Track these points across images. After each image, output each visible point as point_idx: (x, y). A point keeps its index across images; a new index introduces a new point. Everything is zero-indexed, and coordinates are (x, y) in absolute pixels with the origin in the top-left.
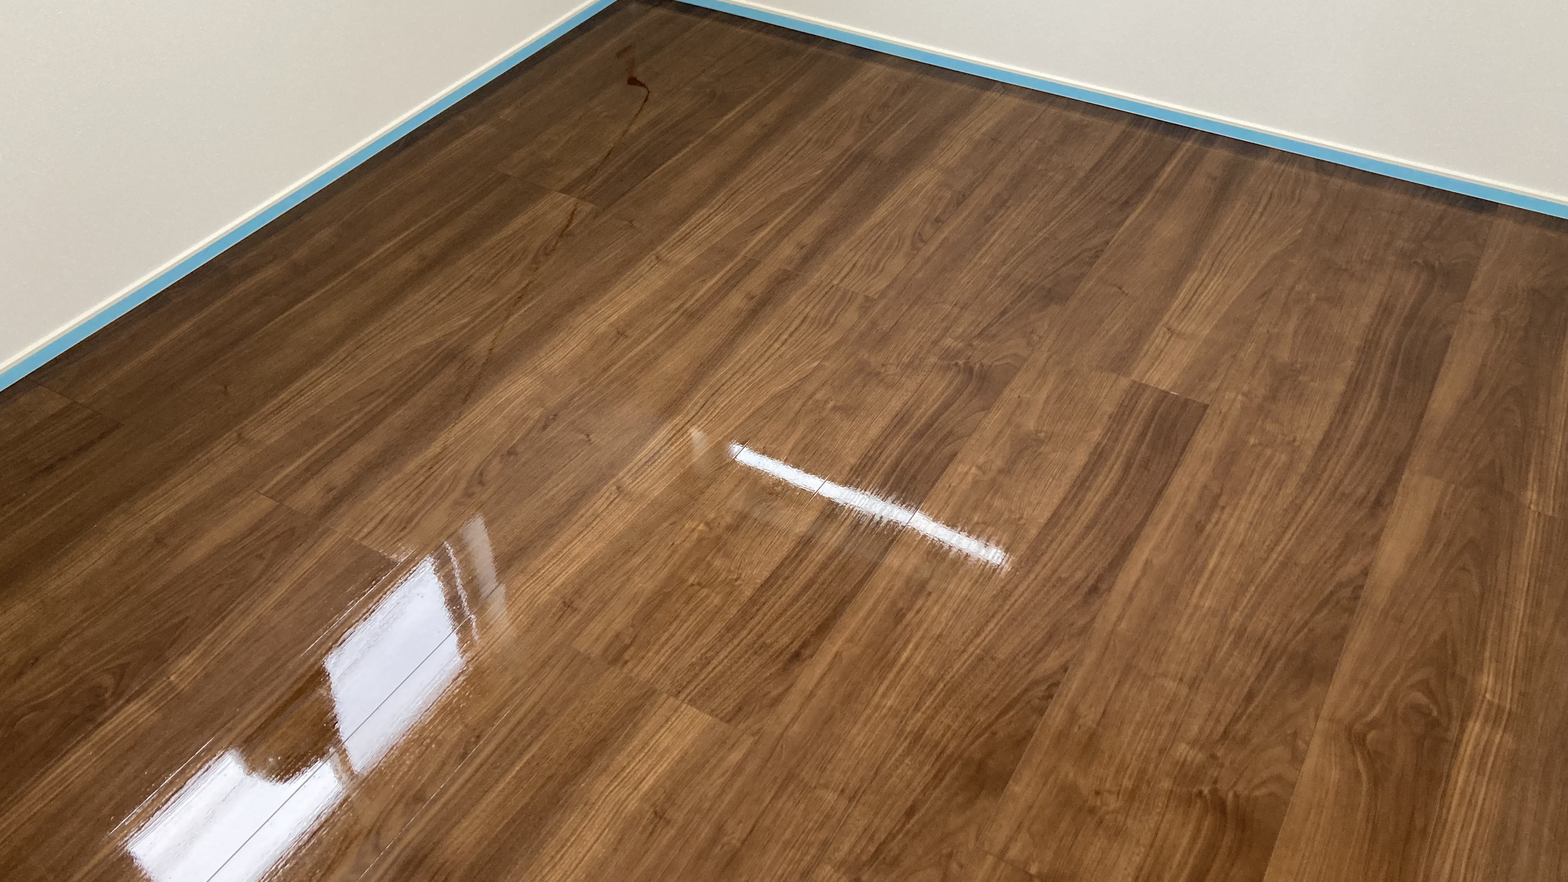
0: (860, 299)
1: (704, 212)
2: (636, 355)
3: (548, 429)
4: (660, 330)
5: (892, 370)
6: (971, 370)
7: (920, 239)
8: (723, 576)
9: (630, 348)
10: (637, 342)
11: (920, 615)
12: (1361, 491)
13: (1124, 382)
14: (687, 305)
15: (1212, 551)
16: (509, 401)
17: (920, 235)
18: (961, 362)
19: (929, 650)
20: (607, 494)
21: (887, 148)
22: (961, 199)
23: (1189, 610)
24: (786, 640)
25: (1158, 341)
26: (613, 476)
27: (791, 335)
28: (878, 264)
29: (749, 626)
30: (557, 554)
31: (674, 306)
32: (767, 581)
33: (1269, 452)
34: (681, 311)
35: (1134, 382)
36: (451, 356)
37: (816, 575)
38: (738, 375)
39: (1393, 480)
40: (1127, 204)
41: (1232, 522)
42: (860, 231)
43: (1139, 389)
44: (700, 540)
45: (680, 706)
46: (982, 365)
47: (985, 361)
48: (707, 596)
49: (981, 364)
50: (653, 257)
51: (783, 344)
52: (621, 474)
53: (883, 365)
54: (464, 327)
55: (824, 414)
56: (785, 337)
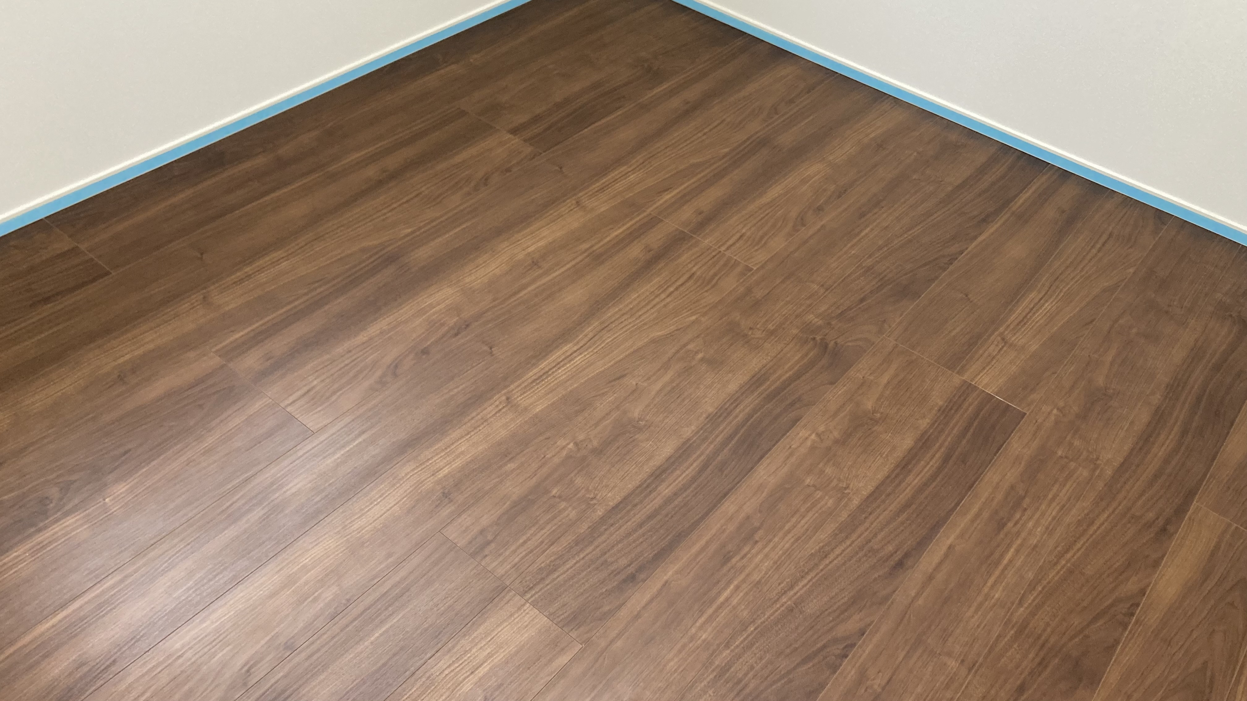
0: (740, 268)
1: (623, 169)
2: (544, 284)
3: (459, 336)
4: (568, 266)
5: (758, 334)
6: (826, 347)
7: (801, 221)
8: (580, 495)
9: (540, 276)
10: (546, 273)
11: (745, 560)
12: (1151, 515)
13: (957, 380)
14: (594, 248)
15: (1009, 546)
16: (431, 306)
17: (802, 219)
18: (818, 338)
19: (747, 594)
20: (497, 403)
21: (787, 139)
22: (841, 193)
23: (980, 599)
24: (623, 562)
25: (991, 348)
26: (506, 387)
27: (677, 289)
28: (762, 238)
29: (596, 543)
30: (446, 449)
31: (585, 246)
32: (617, 506)
33: (1073, 465)
34: (588, 252)
35: (965, 382)
36: (391, 259)
37: (661, 507)
38: (626, 317)
39: (1180, 511)
40: (986, 220)
41: (1030, 524)
42: (752, 207)
43: (968, 388)
44: (568, 457)
45: (524, 605)
47: (839, 341)
48: (565, 509)
49: (836, 343)
50: (574, 202)
51: (668, 296)
52: (512, 387)
53: (751, 328)
54: (407, 235)
55: (693, 363)
56: (671, 289)
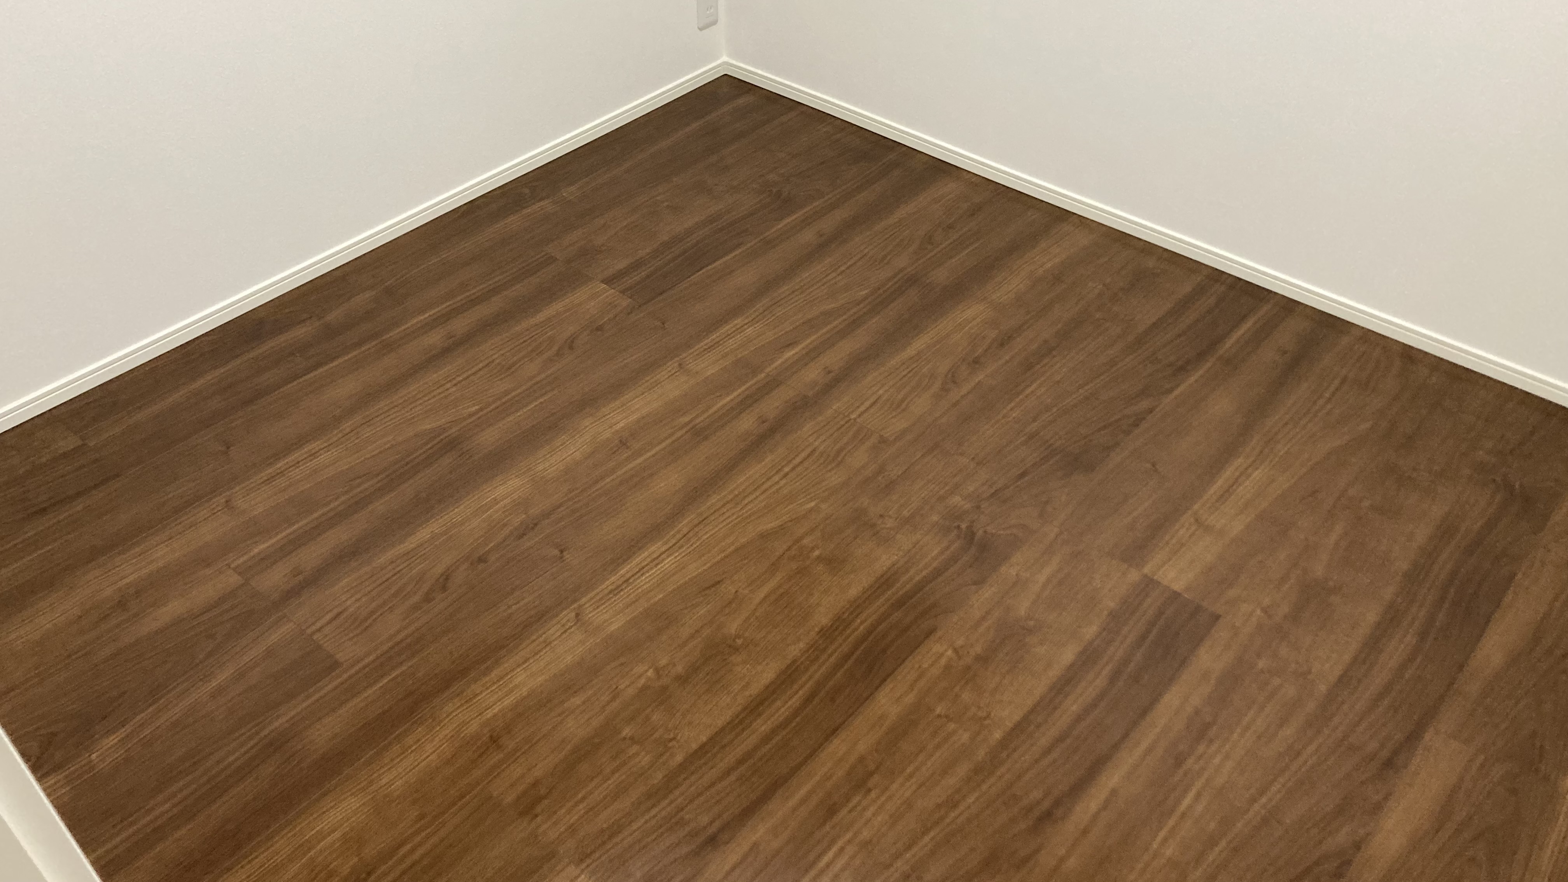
0: (874, 440)
1: (739, 321)
2: (631, 469)
3: (525, 538)
4: (664, 445)
5: (890, 523)
6: (972, 536)
7: (952, 379)
8: (656, 735)
9: (629, 459)
10: (639, 453)
11: (854, 814)
12: (1373, 745)
13: (1134, 576)
14: (697, 421)
15: (1186, 791)
16: (496, 501)
17: (953, 376)
18: (964, 526)
19: (852, 858)
20: (564, 621)
21: (941, 276)
22: (1004, 341)
23: (1146, 857)
24: (705, 819)
25: (1181, 532)
26: (575, 601)
27: (793, 469)
28: (903, 401)
29: (671, 797)
30: (498, 681)
31: (686, 419)
32: (703, 746)
33: (1276, 681)
34: (691, 425)
35: (1146, 576)
36: (452, 445)
37: (756, 748)
38: (728, 506)
39: (1413, 737)
40: (1182, 369)
41: (1217, 761)
42: (894, 362)
43: (1149, 583)
44: (645, 688)
45: (579, 876)
46: (985, 532)
47: (989, 529)
48: (637, 754)
50: (676, 365)
51: (782, 478)
52: (584, 600)
53: (881, 516)
54: (471, 415)
55: (808, 563)
56: (786, 470)
